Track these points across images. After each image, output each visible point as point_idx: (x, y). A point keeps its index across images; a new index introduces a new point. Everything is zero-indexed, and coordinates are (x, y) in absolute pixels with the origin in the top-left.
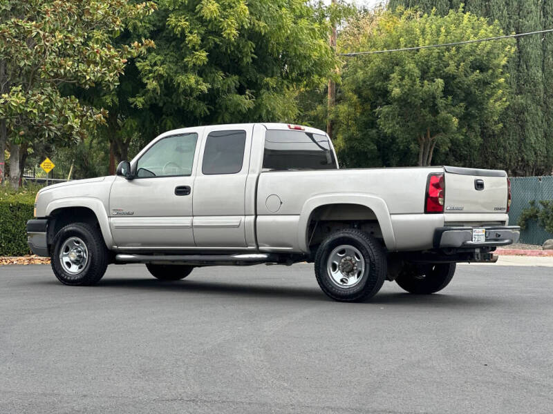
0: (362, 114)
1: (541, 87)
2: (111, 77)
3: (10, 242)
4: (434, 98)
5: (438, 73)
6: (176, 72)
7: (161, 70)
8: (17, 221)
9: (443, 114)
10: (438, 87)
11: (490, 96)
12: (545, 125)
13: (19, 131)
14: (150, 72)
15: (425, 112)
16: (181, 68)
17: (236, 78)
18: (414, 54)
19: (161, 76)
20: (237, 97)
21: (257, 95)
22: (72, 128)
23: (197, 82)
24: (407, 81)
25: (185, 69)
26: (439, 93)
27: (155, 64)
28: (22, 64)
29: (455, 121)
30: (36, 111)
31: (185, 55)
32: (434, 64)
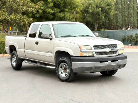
0: (82, 16)
1: (121, 9)
2: (35, 11)
4: (99, 12)
5: (99, 7)
6: (46, 8)
7: (42, 8)
9: (101, 16)
11: (111, 12)
12: (122, 18)
14: (40, 8)
15: (97, 15)
17: (59, 9)
18: (94, 3)
19: (42, 9)
20: (60, 14)
21: (64, 13)
22: (26, 23)
23: (51, 11)
24: (93, 8)
25: (48, 8)
26: (100, 11)
27: (41, 7)
28: (14, 8)
29: (104, 17)
30: (18, 19)
31: (48, 4)
32: (99, 5)
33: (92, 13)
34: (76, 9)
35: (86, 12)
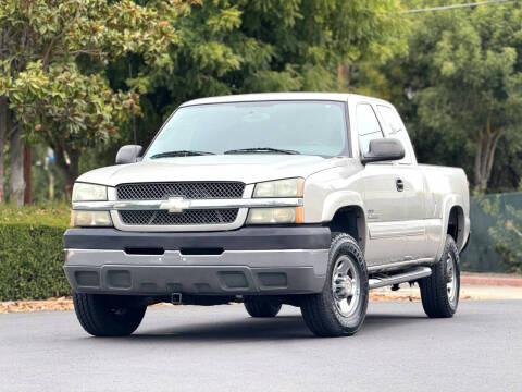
2: (158, 46)
3: (29, 280)
4: (501, 75)
5: (504, 40)
6: (195, 40)
8: (40, 250)
9: (514, 97)
10: (508, 59)
13: (34, 126)
15: (488, 95)
16: (201, 34)
17: (269, 47)
18: (468, 13)
19: (175, 47)
21: (301, 71)
22: (101, 118)
23: (224, 55)
24: (462, 52)
25: (206, 36)
26: (508, 69)
28: (42, 30)
30: (63, 96)
31: (207, 16)
32: (499, 27)
33: (457, 83)
34: (374, 46)
35: (411, 75)
